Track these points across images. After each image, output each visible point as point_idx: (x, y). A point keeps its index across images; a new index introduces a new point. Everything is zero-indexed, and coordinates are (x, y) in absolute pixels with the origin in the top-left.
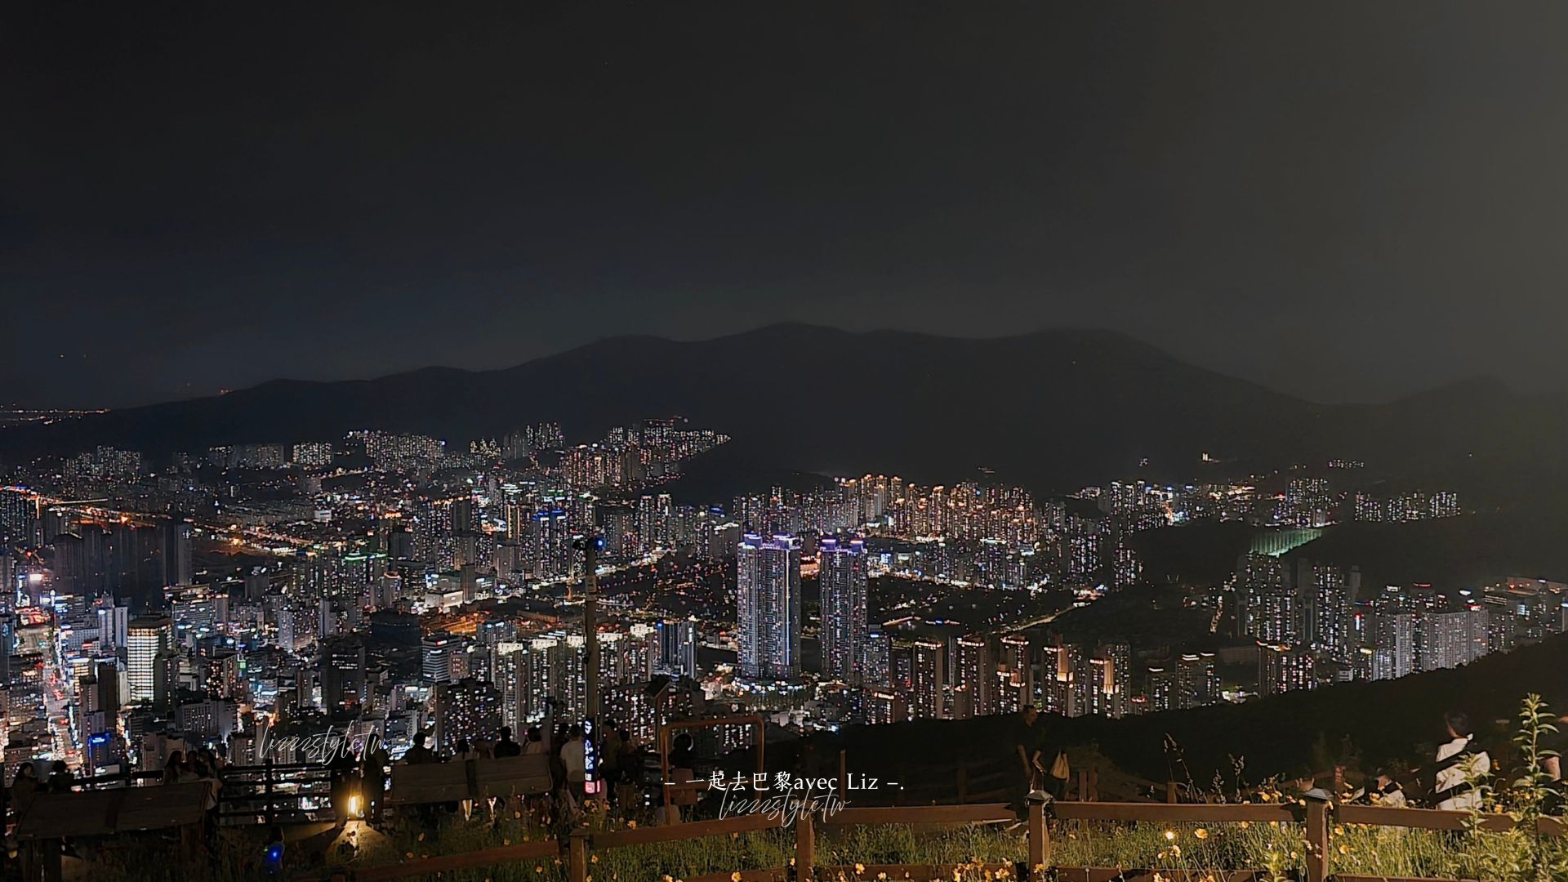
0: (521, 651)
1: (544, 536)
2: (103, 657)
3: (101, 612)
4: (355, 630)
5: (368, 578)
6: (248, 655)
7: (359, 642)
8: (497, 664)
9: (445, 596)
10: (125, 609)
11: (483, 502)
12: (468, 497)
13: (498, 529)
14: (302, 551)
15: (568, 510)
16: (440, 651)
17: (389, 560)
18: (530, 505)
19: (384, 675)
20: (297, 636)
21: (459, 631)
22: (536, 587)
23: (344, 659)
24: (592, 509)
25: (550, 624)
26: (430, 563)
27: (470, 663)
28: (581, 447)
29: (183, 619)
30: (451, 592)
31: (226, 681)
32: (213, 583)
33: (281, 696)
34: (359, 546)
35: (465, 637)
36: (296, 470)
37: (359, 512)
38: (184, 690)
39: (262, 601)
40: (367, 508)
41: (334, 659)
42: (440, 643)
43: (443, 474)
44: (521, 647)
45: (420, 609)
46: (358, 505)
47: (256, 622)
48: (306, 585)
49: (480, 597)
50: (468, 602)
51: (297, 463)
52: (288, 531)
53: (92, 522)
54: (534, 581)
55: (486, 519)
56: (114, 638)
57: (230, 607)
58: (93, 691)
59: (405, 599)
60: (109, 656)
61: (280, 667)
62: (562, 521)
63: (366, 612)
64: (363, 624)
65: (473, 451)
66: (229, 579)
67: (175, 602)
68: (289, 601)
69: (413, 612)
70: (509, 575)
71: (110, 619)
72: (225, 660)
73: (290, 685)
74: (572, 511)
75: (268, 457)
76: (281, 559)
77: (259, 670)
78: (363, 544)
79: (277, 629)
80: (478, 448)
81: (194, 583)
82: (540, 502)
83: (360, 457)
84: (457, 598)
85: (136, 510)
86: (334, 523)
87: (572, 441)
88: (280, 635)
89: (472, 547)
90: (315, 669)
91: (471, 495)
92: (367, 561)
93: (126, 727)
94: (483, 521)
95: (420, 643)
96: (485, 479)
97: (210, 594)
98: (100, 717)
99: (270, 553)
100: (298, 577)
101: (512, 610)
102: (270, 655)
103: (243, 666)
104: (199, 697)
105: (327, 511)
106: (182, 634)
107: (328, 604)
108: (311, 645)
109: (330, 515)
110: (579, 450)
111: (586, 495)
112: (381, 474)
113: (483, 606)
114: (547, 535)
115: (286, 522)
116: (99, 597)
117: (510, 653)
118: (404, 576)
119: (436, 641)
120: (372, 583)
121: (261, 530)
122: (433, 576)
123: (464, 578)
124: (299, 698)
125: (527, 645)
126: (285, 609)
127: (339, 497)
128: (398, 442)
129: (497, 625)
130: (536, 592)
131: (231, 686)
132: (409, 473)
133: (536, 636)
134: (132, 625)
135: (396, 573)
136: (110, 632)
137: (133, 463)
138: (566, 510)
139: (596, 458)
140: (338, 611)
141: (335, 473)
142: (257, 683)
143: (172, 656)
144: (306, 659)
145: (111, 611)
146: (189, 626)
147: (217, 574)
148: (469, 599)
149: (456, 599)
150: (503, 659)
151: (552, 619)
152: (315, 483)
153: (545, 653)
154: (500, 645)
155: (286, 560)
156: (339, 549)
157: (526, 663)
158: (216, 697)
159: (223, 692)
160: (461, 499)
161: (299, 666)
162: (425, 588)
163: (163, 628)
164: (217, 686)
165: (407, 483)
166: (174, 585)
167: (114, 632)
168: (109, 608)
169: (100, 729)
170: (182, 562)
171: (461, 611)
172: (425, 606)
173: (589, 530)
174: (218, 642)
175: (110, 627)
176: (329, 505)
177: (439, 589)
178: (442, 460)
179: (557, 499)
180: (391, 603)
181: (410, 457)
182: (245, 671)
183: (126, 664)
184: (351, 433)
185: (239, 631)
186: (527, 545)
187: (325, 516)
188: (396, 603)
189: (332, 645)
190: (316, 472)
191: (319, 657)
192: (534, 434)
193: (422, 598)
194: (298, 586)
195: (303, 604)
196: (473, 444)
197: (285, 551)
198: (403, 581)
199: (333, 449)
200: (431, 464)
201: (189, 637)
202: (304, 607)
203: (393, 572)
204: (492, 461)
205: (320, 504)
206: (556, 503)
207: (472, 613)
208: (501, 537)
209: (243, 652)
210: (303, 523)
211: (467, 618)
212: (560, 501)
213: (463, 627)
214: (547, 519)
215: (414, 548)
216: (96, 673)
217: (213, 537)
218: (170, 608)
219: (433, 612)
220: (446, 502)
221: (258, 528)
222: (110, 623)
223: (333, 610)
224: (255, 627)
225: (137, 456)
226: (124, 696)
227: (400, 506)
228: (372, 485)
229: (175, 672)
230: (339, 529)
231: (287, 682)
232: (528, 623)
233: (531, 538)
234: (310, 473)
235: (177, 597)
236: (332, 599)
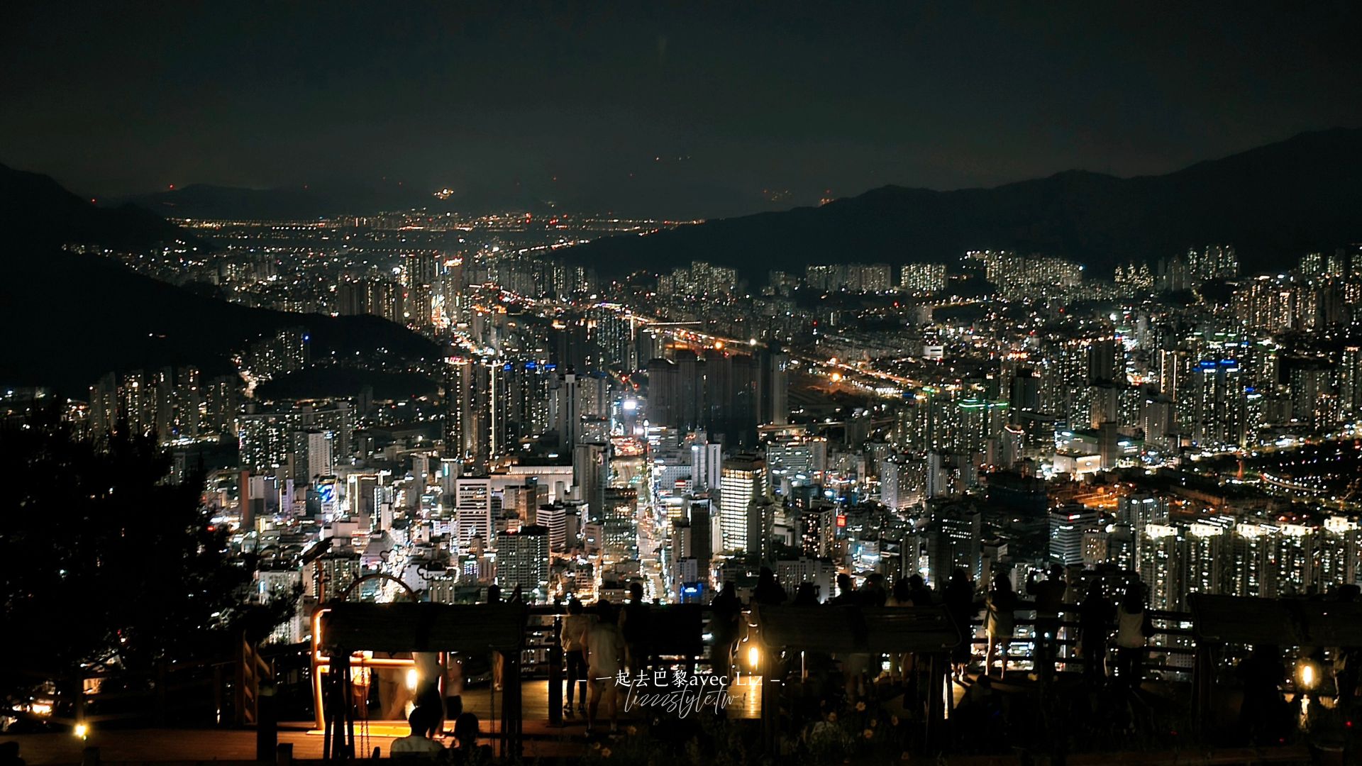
0: (1175, 537)
1: (1208, 393)
2: (696, 499)
3: (695, 448)
4: (969, 492)
5: (985, 430)
6: (846, 510)
7: (973, 508)
8: (1144, 550)
9: (1079, 460)
10: (719, 447)
11: (1130, 345)
12: (1111, 338)
13: (1147, 380)
14: (909, 393)
15: (1241, 360)
16: (1071, 528)
17: (1011, 411)
18: (1191, 351)
19: (1003, 550)
20: (903, 493)
21: (1095, 504)
22: (1194, 458)
23: (955, 525)
24: (1274, 361)
25: (1213, 507)
26: (1060, 417)
27: (1109, 546)
28: (1262, 278)
29: (777, 462)
30: (1086, 455)
31: (823, 538)
32: (810, 423)
33: (884, 561)
34: (976, 391)
35: (1103, 512)
36: (904, 297)
37: (977, 350)
38: (778, 543)
39: (864, 449)
40: (985, 345)
41: (945, 524)
42: (1072, 518)
43: (1081, 307)
44: (1175, 532)
45: (1048, 472)
46: (974, 342)
47: (856, 472)
48: (914, 435)
49: (1123, 465)
50: (1107, 470)
51: (906, 287)
52: (894, 369)
53: (686, 347)
54: (1193, 449)
55: (1131, 366)
56: (706, 477)
57: (829, 453)
58: (685, 534)
59: (1029, 459)
60: (702, 499)
61: (882, 528)
62: (1233, 374)
63: (982, 472)
64: (978, 486)
65: (1118, 280)
66: (828, 421)
67: (769, 443)
68: (894, 451)
69: (1038, 477)
70: (1161, 440)
71: (703, 456)
72: (823, 514)
73: (893, 550)
74: (1246, 362)
75: (875, 281)
76: (884, 401)
77: (859, 530)
78: (980, 388)
79: (879, 484)
80: (1125, 276)
81: (790, 423)
82: (1204, 348)
83: (979, 283)
84: (1094, 463)
85: (730, 336)
86: (947, 361)
87: (1248, 270)
88: (883, 490)
89: (1114, 400)
90: (923, 535)
91: (1113, 334)
92: (985, 411)
93: (718, 578)
94: (1128, 370)
95: (1046, 515)
96: (1133, 317)
97: (807, 436)
98: (693, 565)
99: (873, 394)
100: (904, 424)
101: (1163, 484)
102: (871, 511)
103: (841, 522)
104: (794, 554)
105: (938, 348)
106: (776, 481)
107: (937, 458)
108: (918, 506)
109: (941, 352)
110: (1258, 282)
111: (1266, 342)
112: (1005, 305)
113: (1126, 476)
114: (1212, 391)
115: (891, 358)
116: (692, 431)
117: (1161, 539)
118: (1028, 432)
119: (1069, 515)
120: (989, 438)
121: (863, 366)
122: (1063, 433)
123: (1104, 438)
124: (904, 566)
125: (1183, 531)
126: (890, 460)
127: (952, 330)
128: (1025, 267)
129: (1145, 501)
130: (1194, 464)
131: (829, 545)
132: (1038, 305)
133: (1194, 519)
134: (727, 464)
135: (1019, 427)
136: (703, 470)
137: (727, 282)
138: (1238, 361)
139: (1282, 294)
140: (948, 467)
141: (948, 301)
142: (856, 545)
143: (766, 503)
144: (911, 521)
145: (704, 448)
146: (784, 472)
147: (815, 415)
148: (1109, 466)
149: (1092, 464)
150: (1151, 545)
151: (1216, 501)
152: (926, 312)
153: (1207, 543)
154: (1148, 527)
155: (893, 403)
156: (953, 393)
157: (1181, 551)
158: (811, 556)
159: (821, 550)
160: (1101, 339)
161: (905, 530)
162: (1054, 449)
163: (758, 471)
164: (812, 544)
165: (1034, 317)
166: (768, 423)
167: (707, 471)
168: (702, 444)
169: (693, 577)
170: (778, 397)
171: (1098, 480)
172: (1054, 470)
173: (1268, 389)
174: (815, 492)
175: (703, 466)
176: (941, 340)
177: (1071, 450)
178: (1077, 289)
179: (1227, 345)
180: (1012, 464)
181: (1039, 285)
182: (844, 529)
183: (719, 508)
184: (969, 253)
185: (837, 482)
186: (1185, 402)
187: (935, 353)
188: (1019, 464)
189: (943, 506)
190: (927, 300)
191: (926, 521)
192: (1198, 259)
193: (1050, 460)
194: (904, 433)
195: (909, 456)
196: (1119, 271)
197: (890, 392)
198: (1027, 437)
199: (948, 272)
200: (1065, 294)
201: (784, 484)
202: (911, 460)
203: (1015, 425)
204: (1142, 294)
205: (930, 337)
206: (1226, 351)
207: (1112, 484)
208: (1151, 390)
209: (842, 507)
210: (910, 359)
211: (1105, 489)
212: (1230, 348)
213: (1100, 500)
214: (1214, 371)
215: (1041, 397)
216: (689, 516)
217: (810, 370)
218: (764, 450)
219: (1063, 478)
220: (1084, 343)
221: (859, 363)
222: (703, 461)
223: (944, 466)
224: (856, 478)
225: (732, 273)
226: (716, 545)
227: (1025, 345)
228: (993, 317)
229: (770, 522)
230: (952, 369)
231: (890, 547)
232: (1184, 502)
233: (1190, 395)
234: (920, 300)
235: (771, 436)
236: (942, 453)
